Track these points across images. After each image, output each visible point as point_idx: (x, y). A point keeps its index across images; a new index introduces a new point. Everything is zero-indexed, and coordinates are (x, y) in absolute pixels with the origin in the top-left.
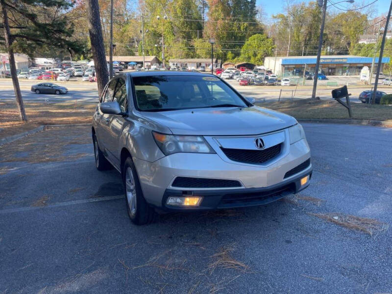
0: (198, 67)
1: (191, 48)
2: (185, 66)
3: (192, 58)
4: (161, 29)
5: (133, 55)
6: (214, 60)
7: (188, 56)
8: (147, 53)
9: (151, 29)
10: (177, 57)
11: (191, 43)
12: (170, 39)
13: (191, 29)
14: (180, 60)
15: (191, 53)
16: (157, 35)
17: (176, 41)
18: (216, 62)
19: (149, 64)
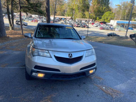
0: (86, 22)
1: (84, 15)
2: (81, 21)
3: (84, 18)
4: (74, 7)
5: (64, 16)
6: (92, 19)
7: (83, 17)
8: (69, 15)
9: (71, 7)
10: (79, 18)
11: (84, 13)
12: (77, 11)
13: (85, 8)
15: (84, 16)
16: (73, 9)
17: (79, 12)
18: (93, 20)
19: (69, 19)
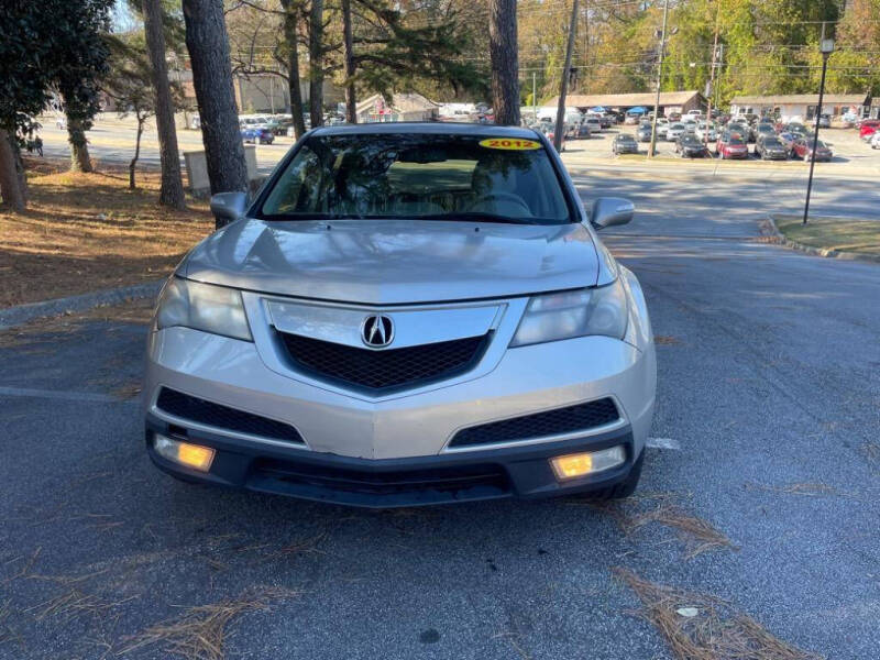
0: (810, 116)
1: (800, 68)
2: (771, 115)
3: (800, 92)
4: (720, 24)
5: (644, 89)
6: (863, 98)
7: (785, 88)
8: (680, 84)
9: (697, 25)
10: (753, 93)
11: (800, 55)
12: (742, 47)
13: (805, 18)
14: (762, 100)
15: (794, 79)
16: (706, 38)
17: (761, 49)
18: (867, 102)
19: (679, 110)
